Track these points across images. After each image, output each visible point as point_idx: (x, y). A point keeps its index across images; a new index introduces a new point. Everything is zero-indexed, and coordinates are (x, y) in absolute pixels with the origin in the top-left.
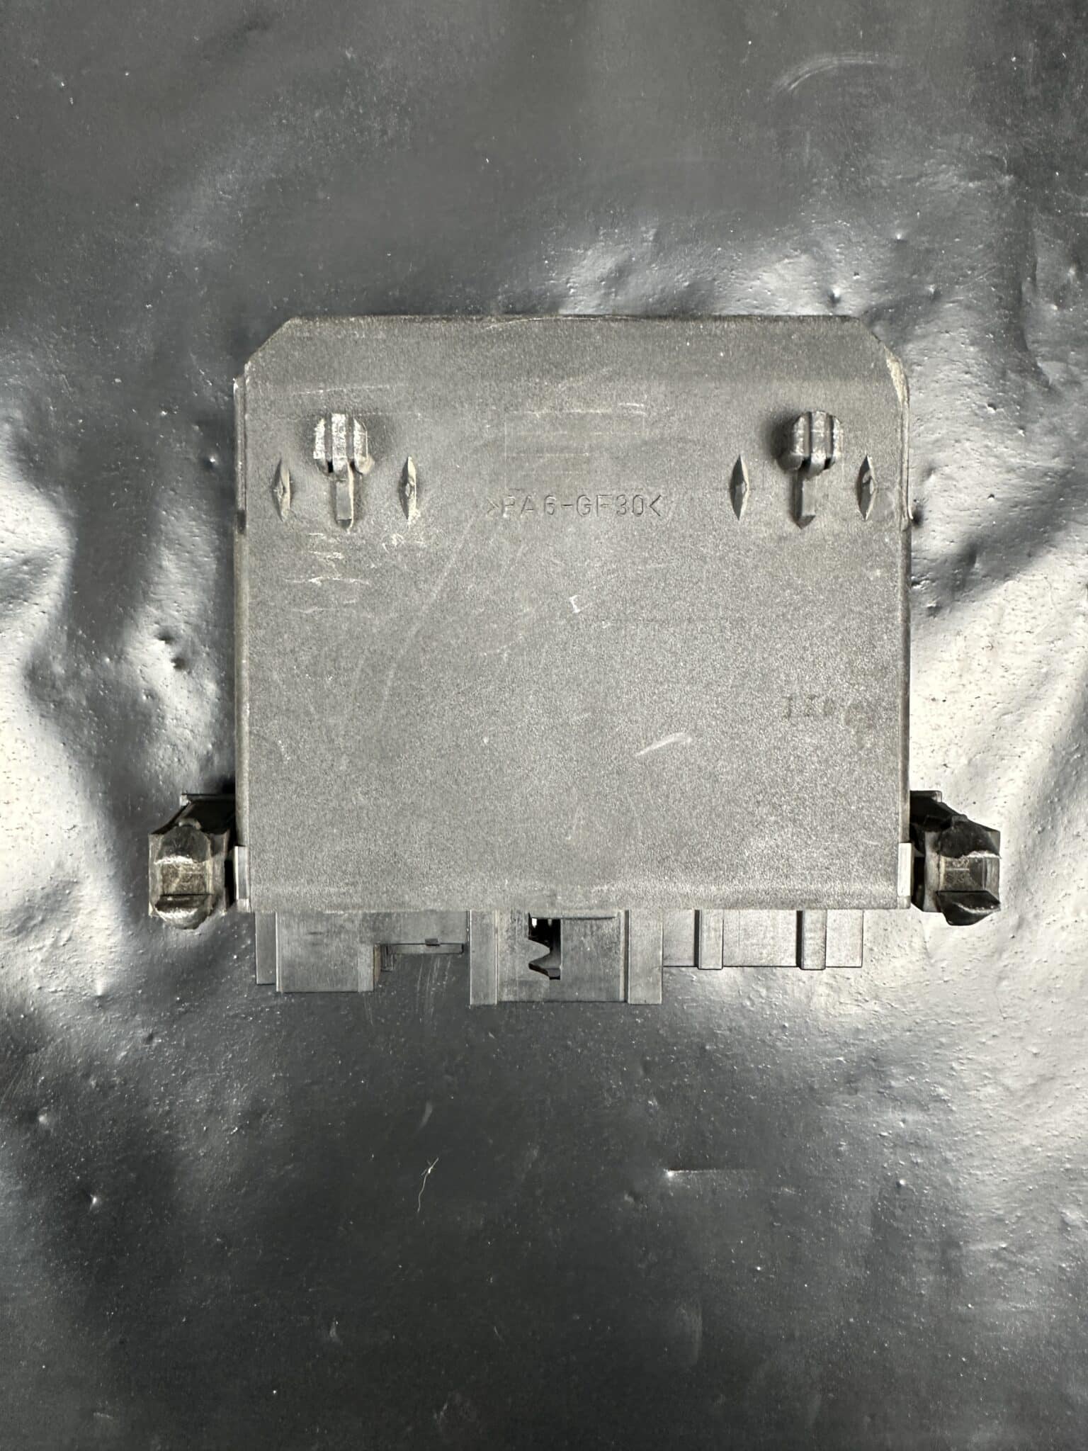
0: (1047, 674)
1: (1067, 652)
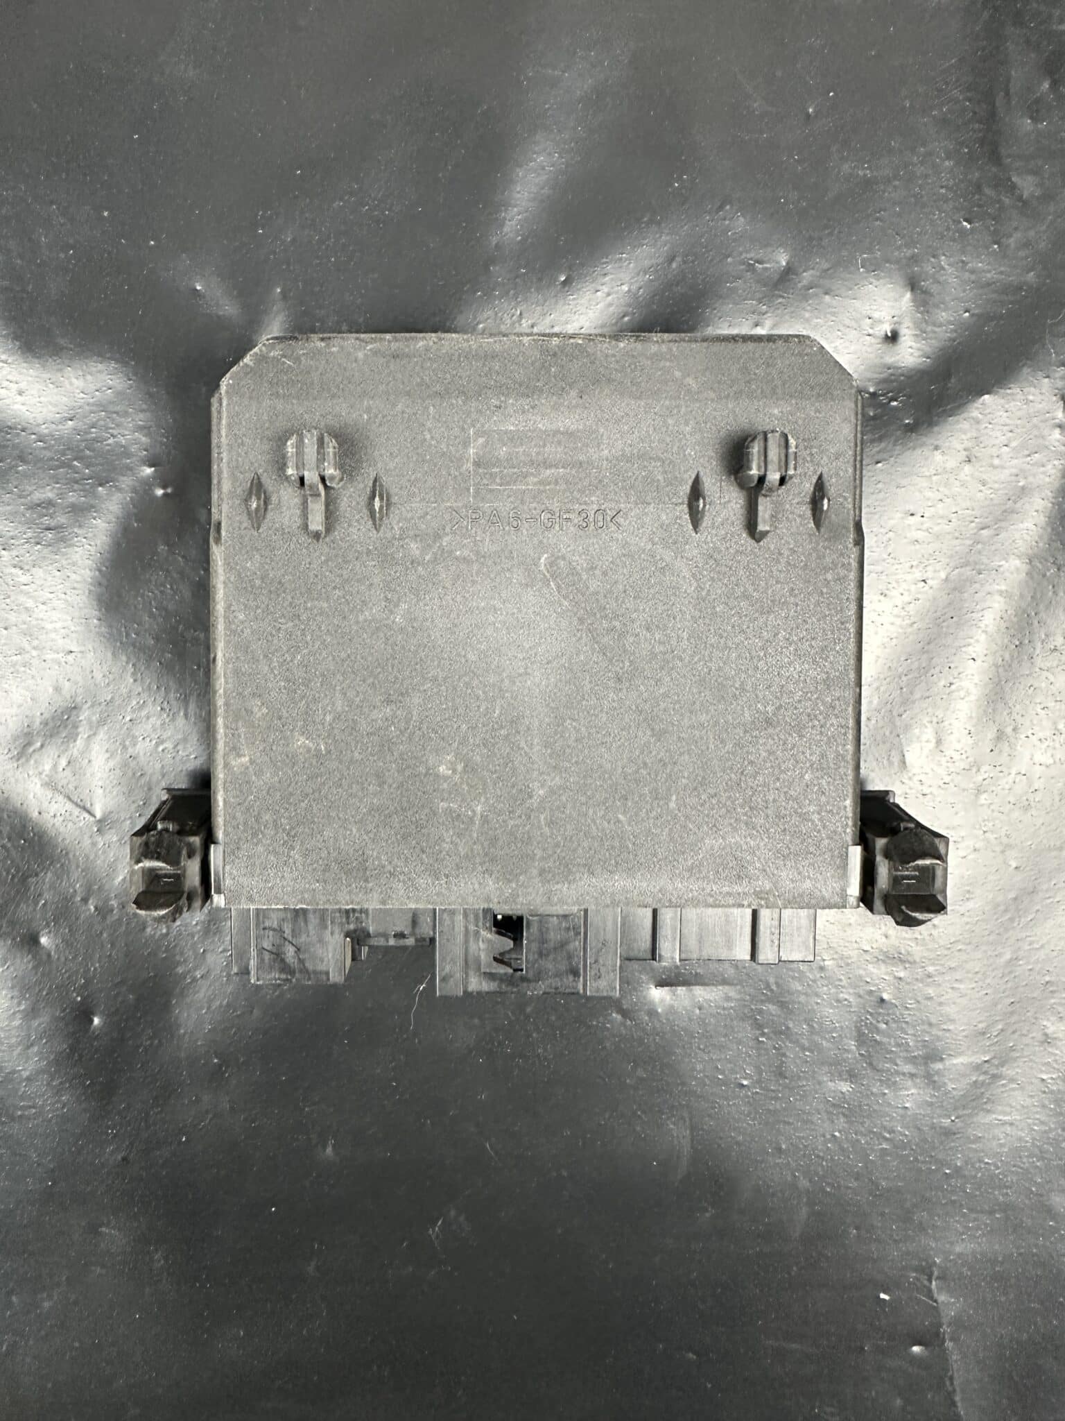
0: (1023, 488)
1: (1043, 466)
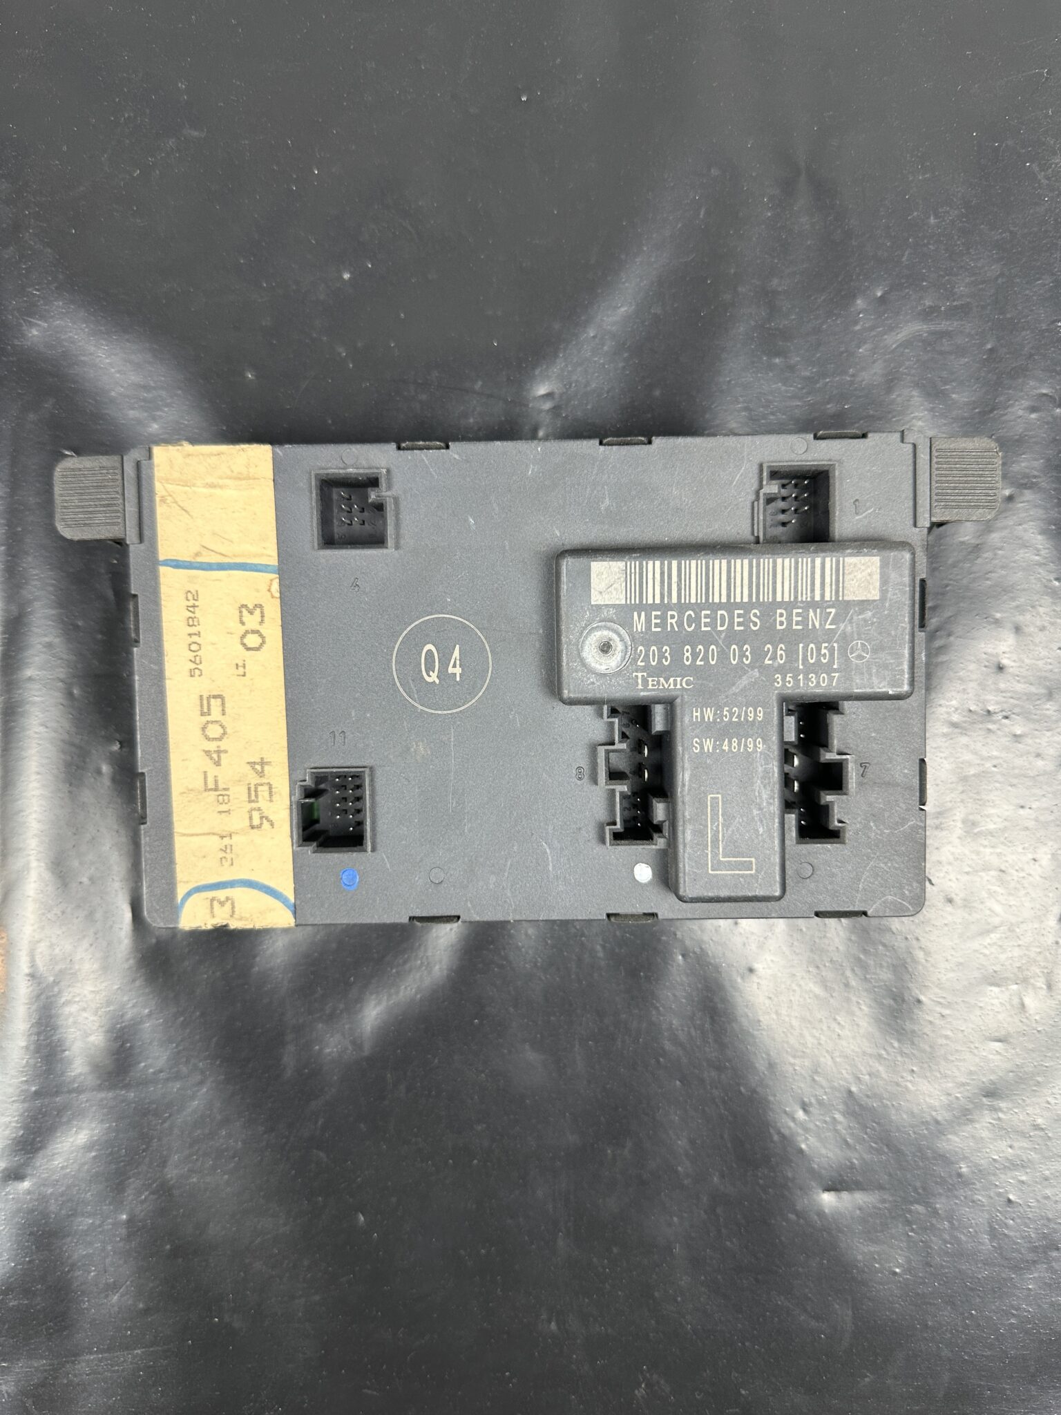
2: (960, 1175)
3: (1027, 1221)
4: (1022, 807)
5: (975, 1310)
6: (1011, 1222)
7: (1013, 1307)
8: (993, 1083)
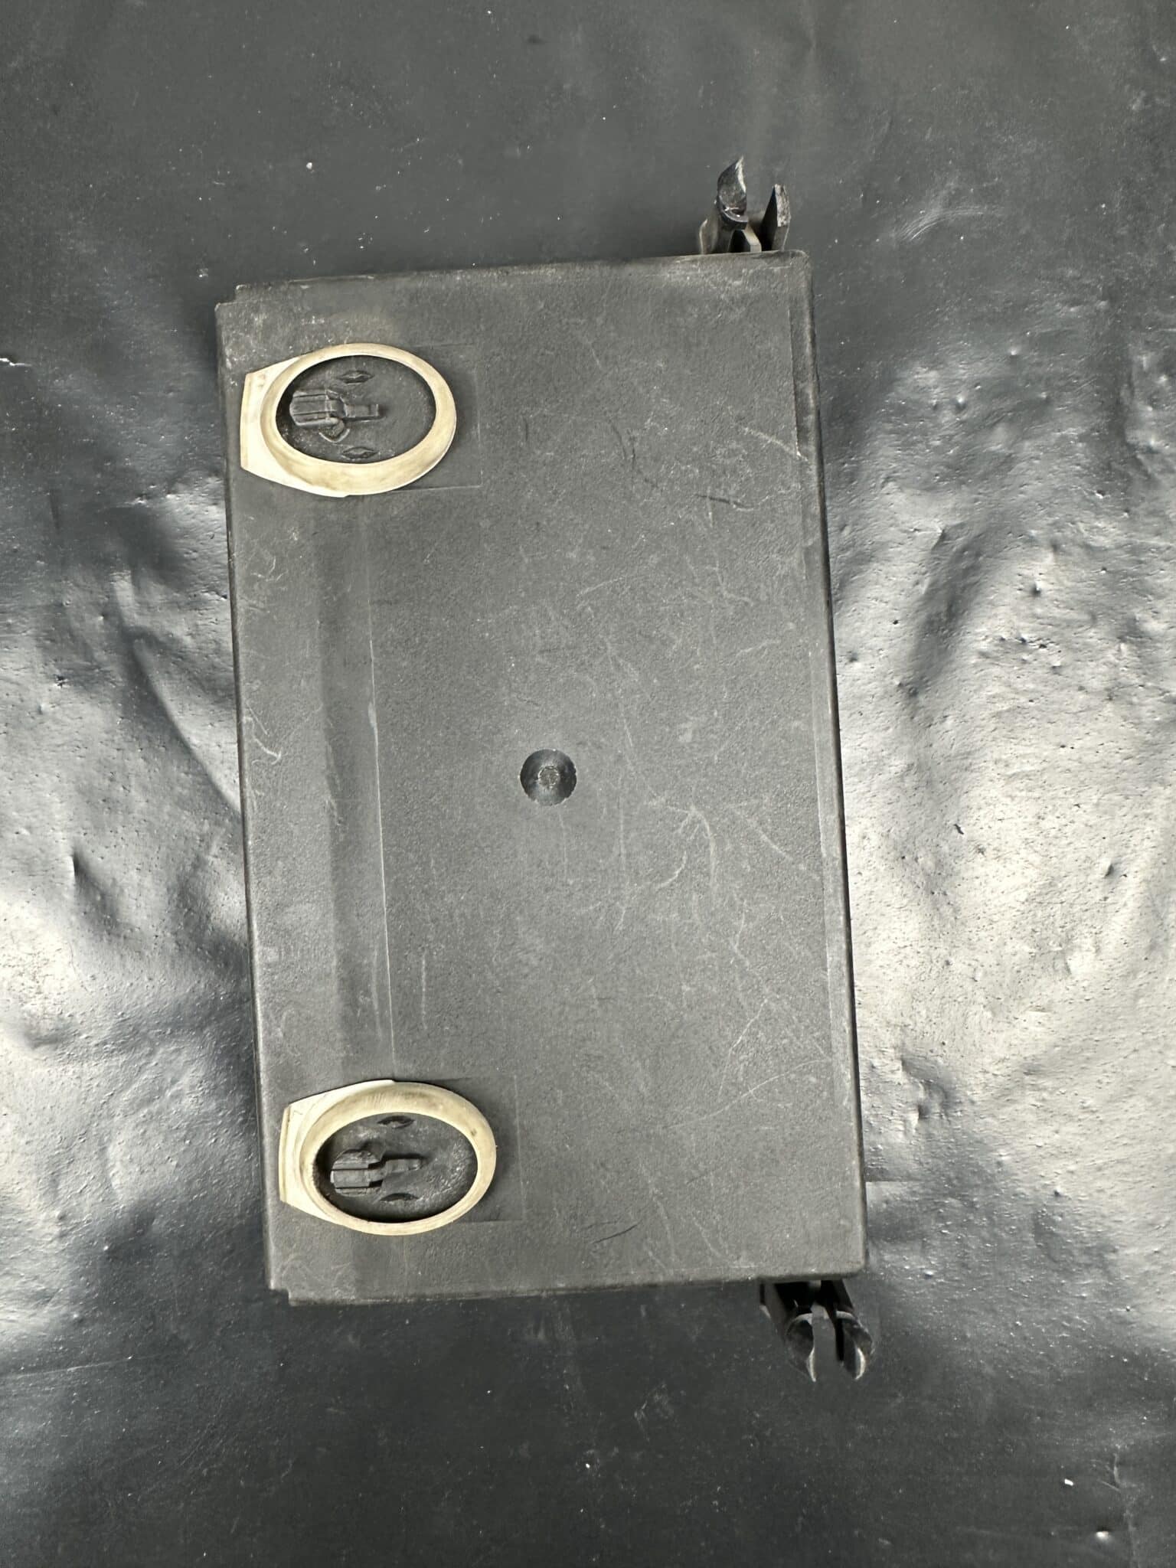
2: (999, 1164)
3: (1078, 1218)
4: (1063, 747)
5: (1021, 1321)
6: (1060, 1219)
7: (1064, 1317)
8: (1035, 1058)
